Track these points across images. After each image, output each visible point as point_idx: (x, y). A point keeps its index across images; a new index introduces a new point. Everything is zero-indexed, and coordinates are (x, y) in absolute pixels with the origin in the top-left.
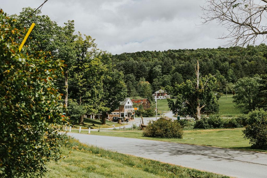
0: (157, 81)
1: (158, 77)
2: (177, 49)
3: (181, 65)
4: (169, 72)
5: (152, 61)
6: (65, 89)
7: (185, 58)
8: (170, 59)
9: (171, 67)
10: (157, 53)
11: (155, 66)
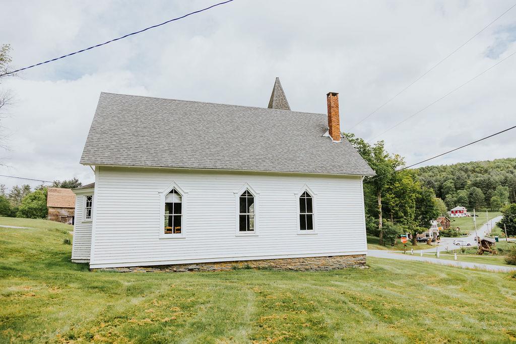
0: (451, 197)
1: (450, 192)
2: (469, 162)
3: (478, 179)
4: (464, 187)
5: (440, 176)
6: (378, 208)
7: (481, 171)
8: (463, 173)
9: (466, 181)
10: (445, 168)
11: (445, 181)
